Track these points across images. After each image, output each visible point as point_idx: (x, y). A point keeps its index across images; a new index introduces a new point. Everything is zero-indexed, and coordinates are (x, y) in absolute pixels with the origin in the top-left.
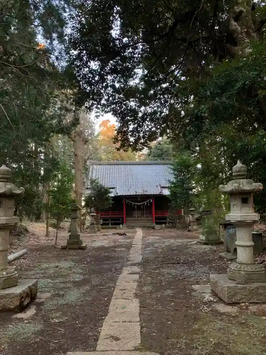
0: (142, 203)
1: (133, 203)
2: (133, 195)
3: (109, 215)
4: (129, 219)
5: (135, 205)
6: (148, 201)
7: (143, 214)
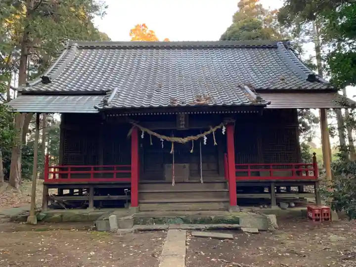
0: (192, 138)
1: (162, 138)
2: (160, 108)
3: (88, 175)
4: (150, 188)
5: (168, 144)
6: (213, 130)
7: (194, 174)
